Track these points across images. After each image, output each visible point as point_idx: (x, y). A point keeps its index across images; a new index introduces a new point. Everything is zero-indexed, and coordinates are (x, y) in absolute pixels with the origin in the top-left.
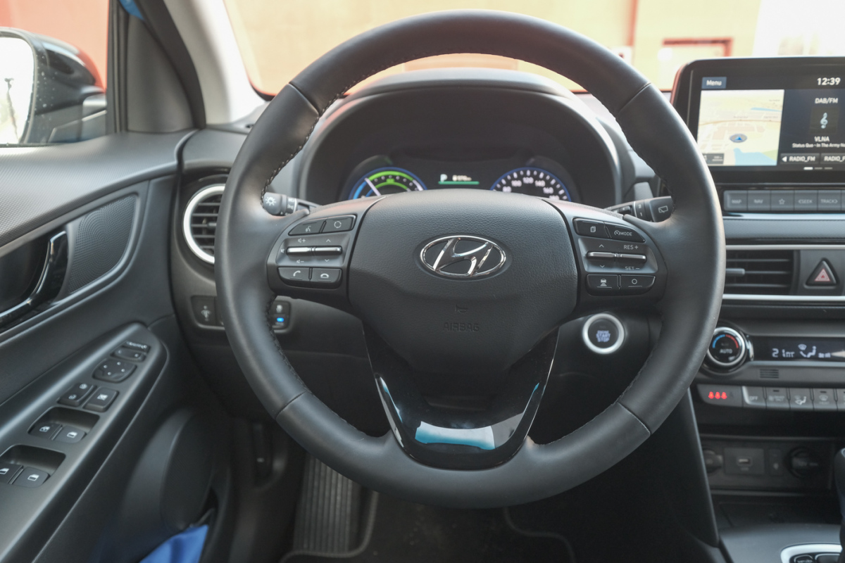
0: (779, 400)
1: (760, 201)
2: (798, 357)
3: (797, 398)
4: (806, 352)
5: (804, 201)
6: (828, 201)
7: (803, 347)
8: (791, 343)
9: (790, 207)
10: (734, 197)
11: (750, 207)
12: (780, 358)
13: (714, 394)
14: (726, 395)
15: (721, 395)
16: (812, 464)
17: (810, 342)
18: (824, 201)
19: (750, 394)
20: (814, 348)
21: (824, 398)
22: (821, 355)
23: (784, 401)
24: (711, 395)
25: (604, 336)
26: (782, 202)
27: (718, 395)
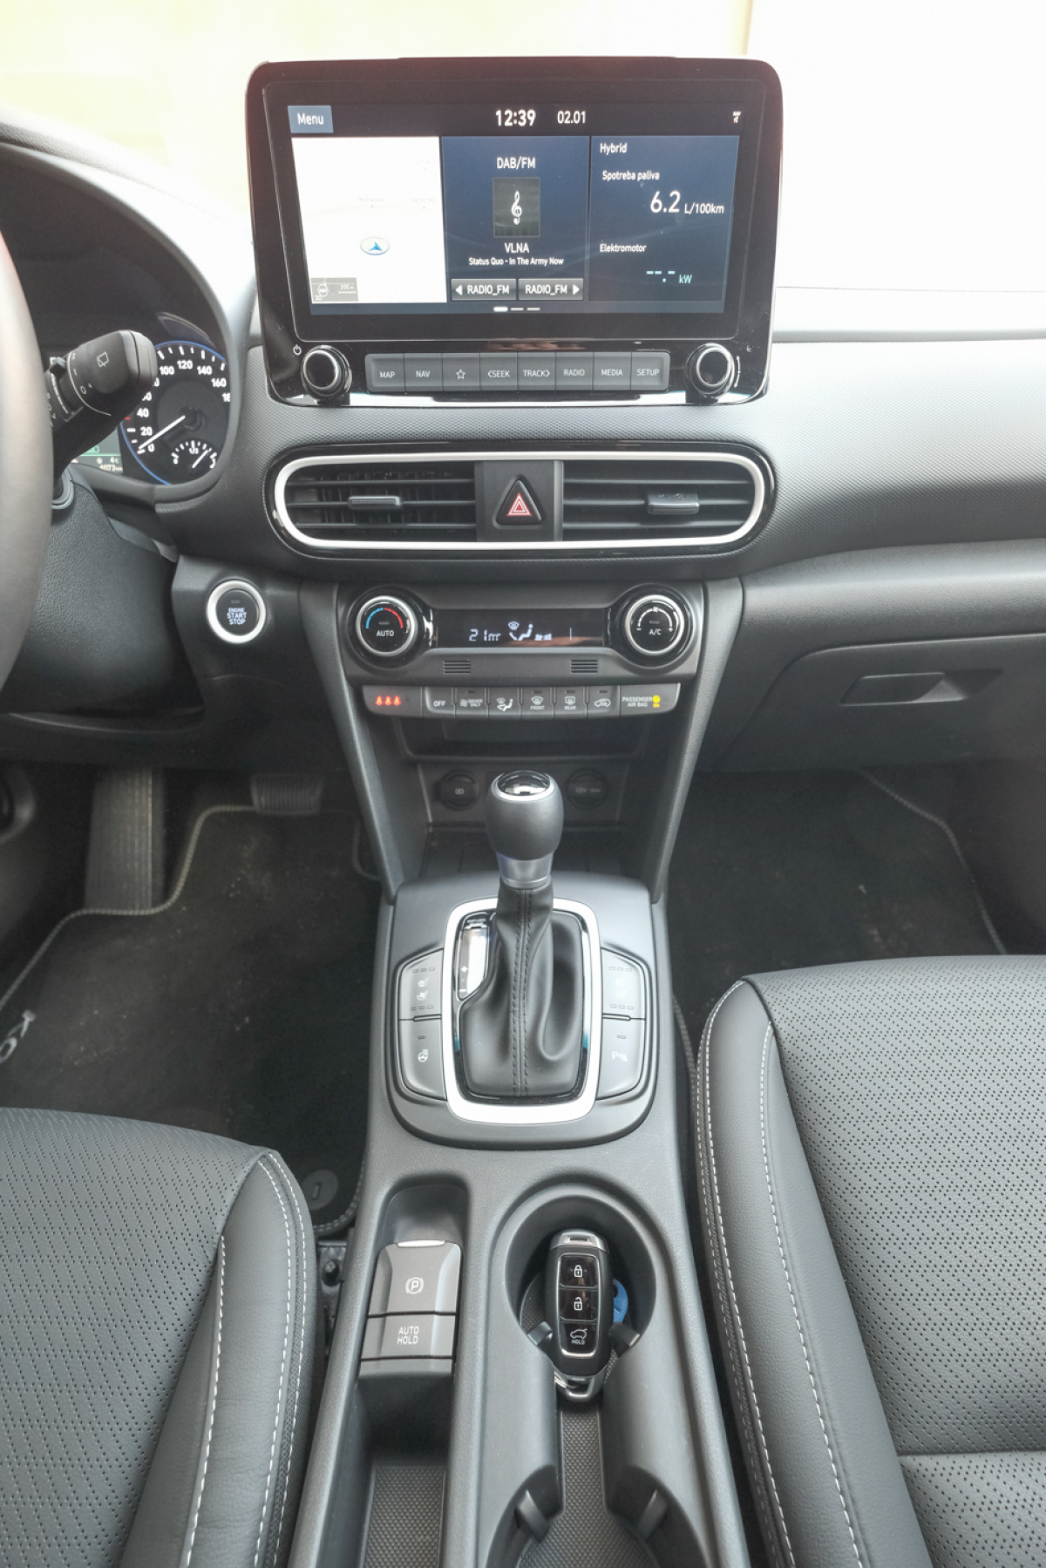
0: (476, 705)
1: (426, 374)
2: (505, 641)
3: (501, 701)
4: (517, 633)
5: (497, 374)
6: (535, 373)
7: (514, 626)
8: (497, 620)
9: (473, 384)
10: (383, 364)
11: (411, 384)
12: (480, 642)
13: (384, 700)
14: (400, 700)
15: (392, 700)
16: (593, 790)
17: (524, 617)
18: (528, 373)
19: (433, 699)
20: (531, 626)
21: (537, 700)
22: (538, 638)
23: (482, 707)
24: (379, 701)
25: (238, 615)
26: (461, 374)
27: (388, 701)
